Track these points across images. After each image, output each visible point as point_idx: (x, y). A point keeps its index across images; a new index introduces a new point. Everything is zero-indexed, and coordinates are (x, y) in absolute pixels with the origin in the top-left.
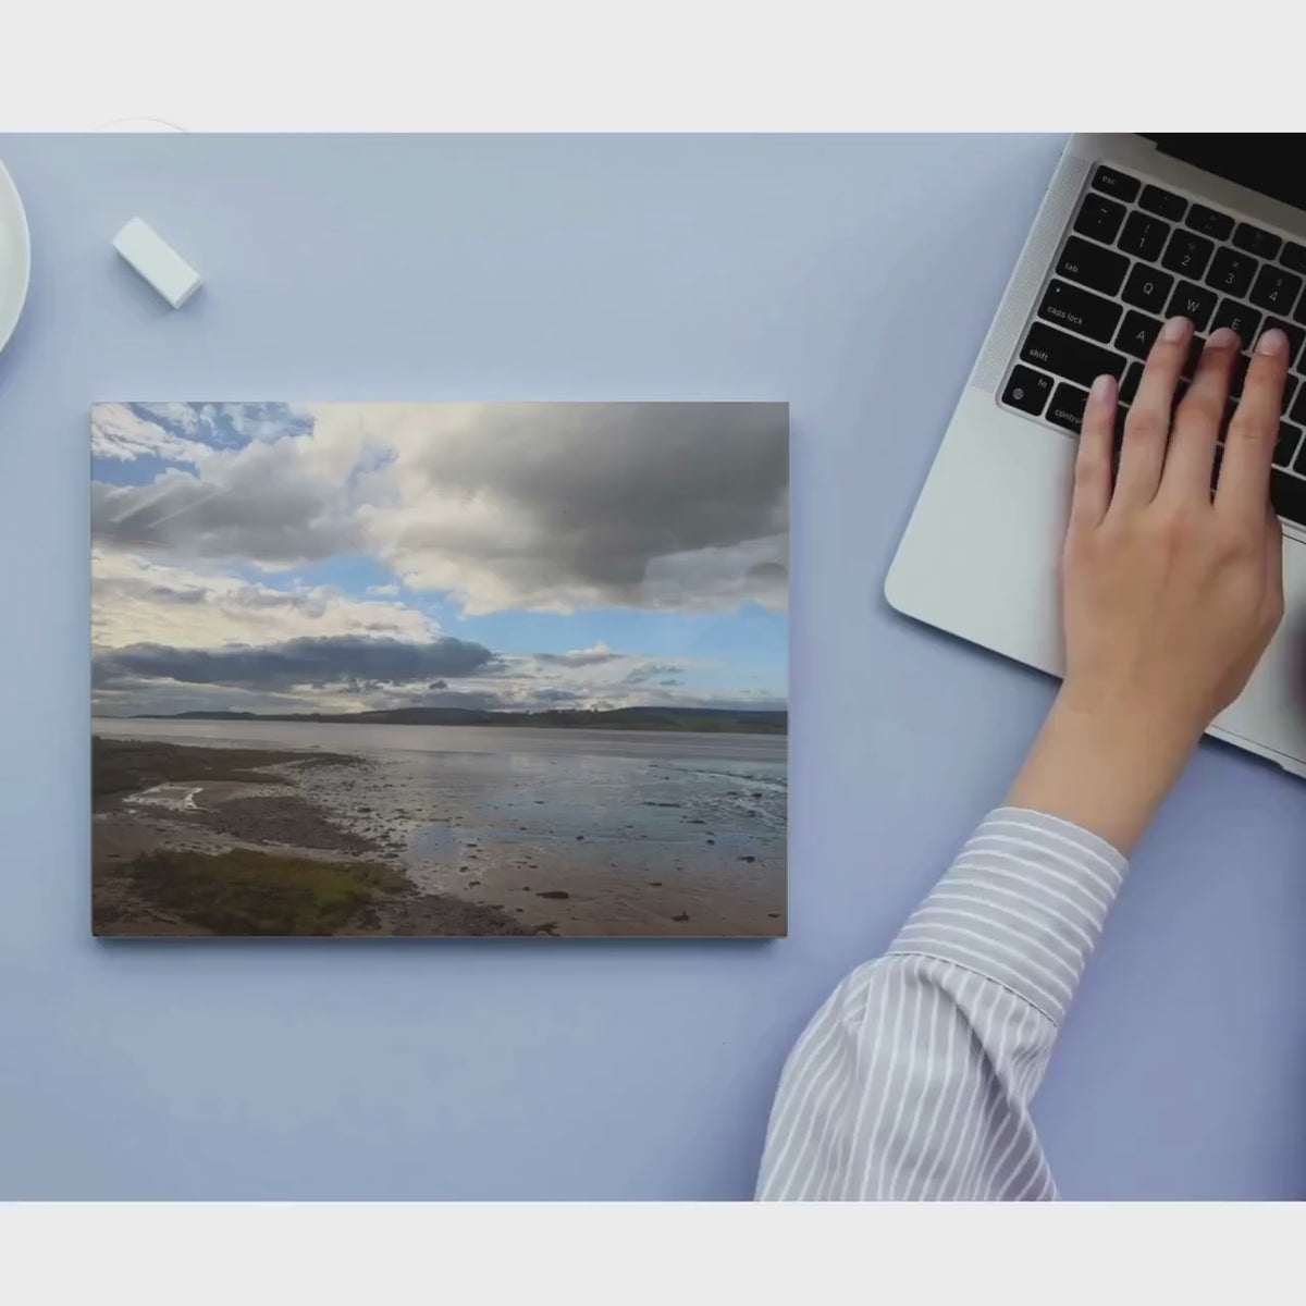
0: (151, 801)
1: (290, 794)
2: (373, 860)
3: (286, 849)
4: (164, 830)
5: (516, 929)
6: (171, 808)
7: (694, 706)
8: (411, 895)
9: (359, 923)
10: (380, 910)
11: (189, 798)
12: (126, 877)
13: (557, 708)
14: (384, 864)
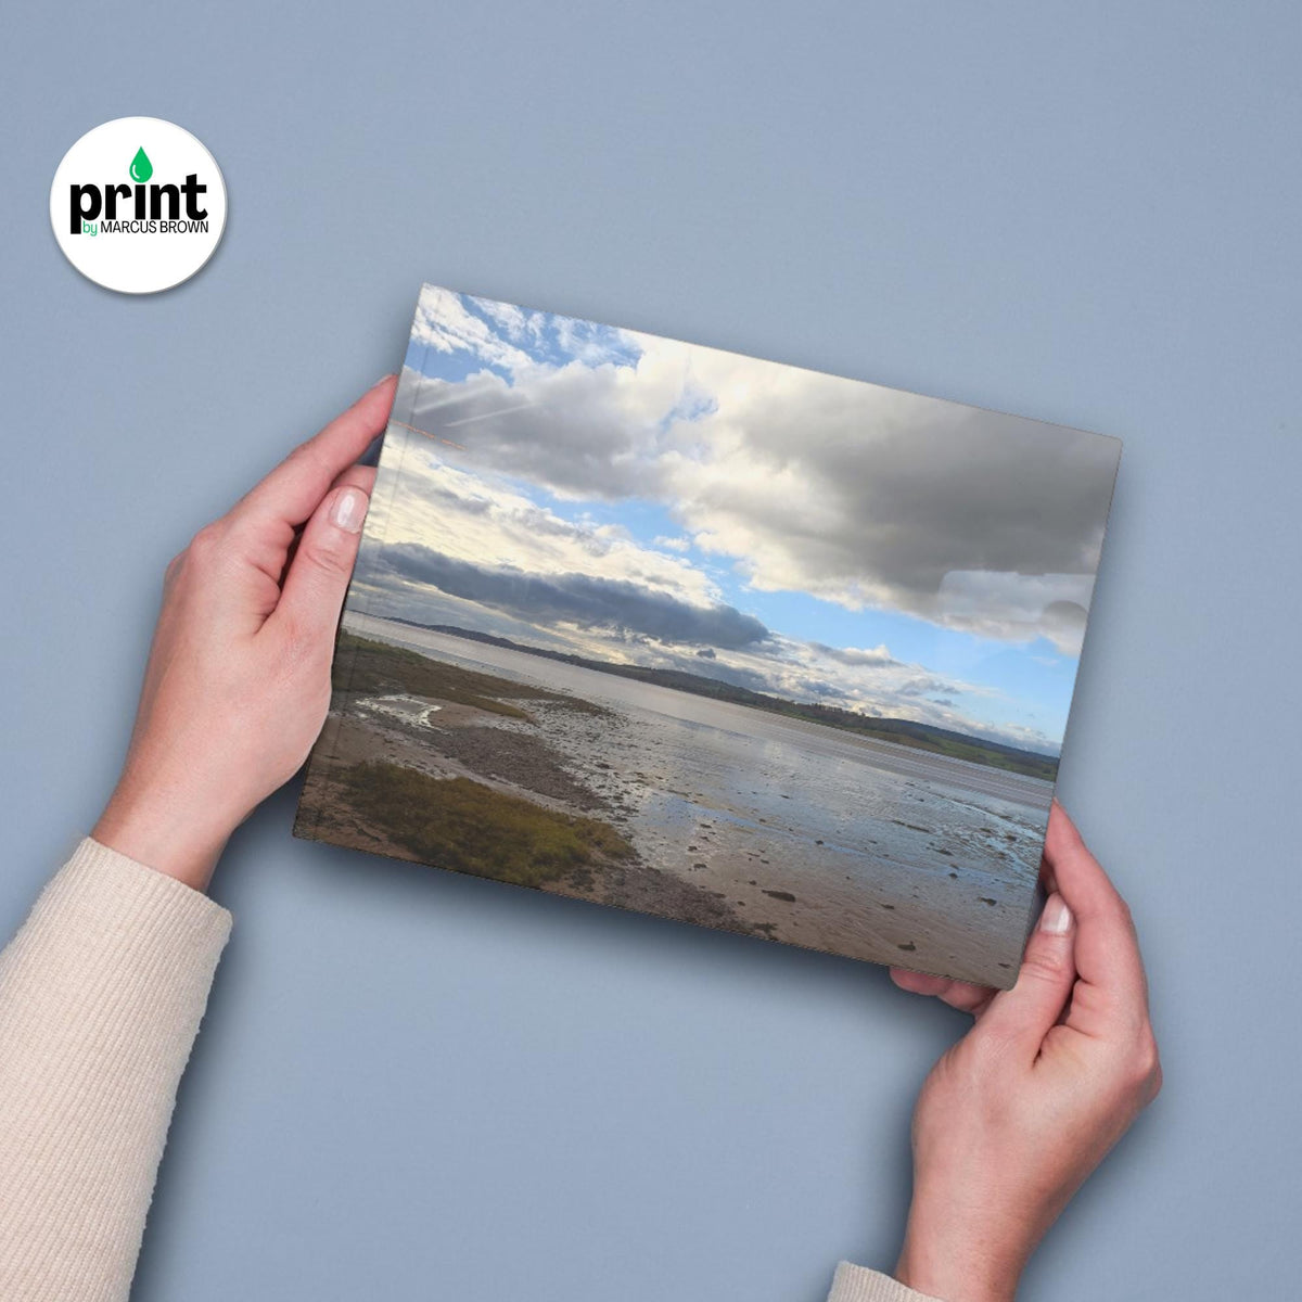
0: (383, 709)
1: (530, 733)
2: (600, 820)
3: (514, 788)
4: (391, 742)
5: (733, 921)
6: (404, 722)
7: (964, 732)
8: (632, 864)
9: (571, 882)
10: (596, 872)
11: (425, 714)
12: (340, 782)
13: (825, 704)
14: (609, 826)
